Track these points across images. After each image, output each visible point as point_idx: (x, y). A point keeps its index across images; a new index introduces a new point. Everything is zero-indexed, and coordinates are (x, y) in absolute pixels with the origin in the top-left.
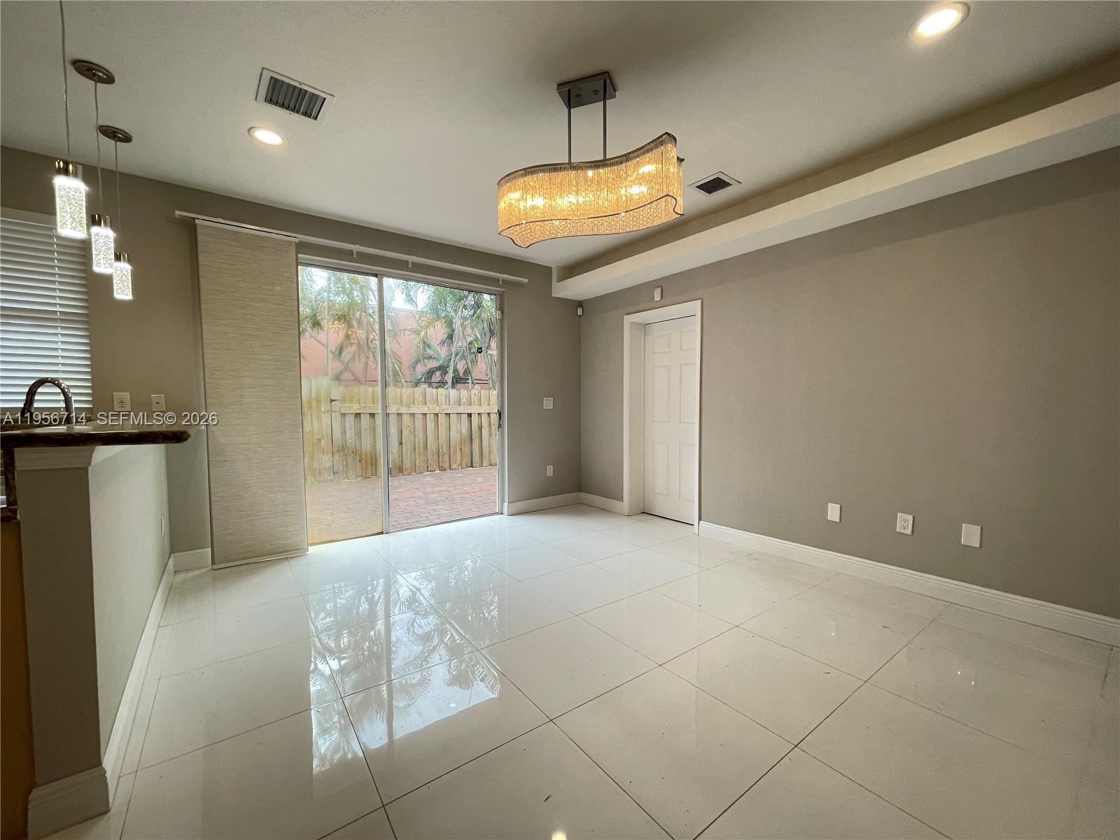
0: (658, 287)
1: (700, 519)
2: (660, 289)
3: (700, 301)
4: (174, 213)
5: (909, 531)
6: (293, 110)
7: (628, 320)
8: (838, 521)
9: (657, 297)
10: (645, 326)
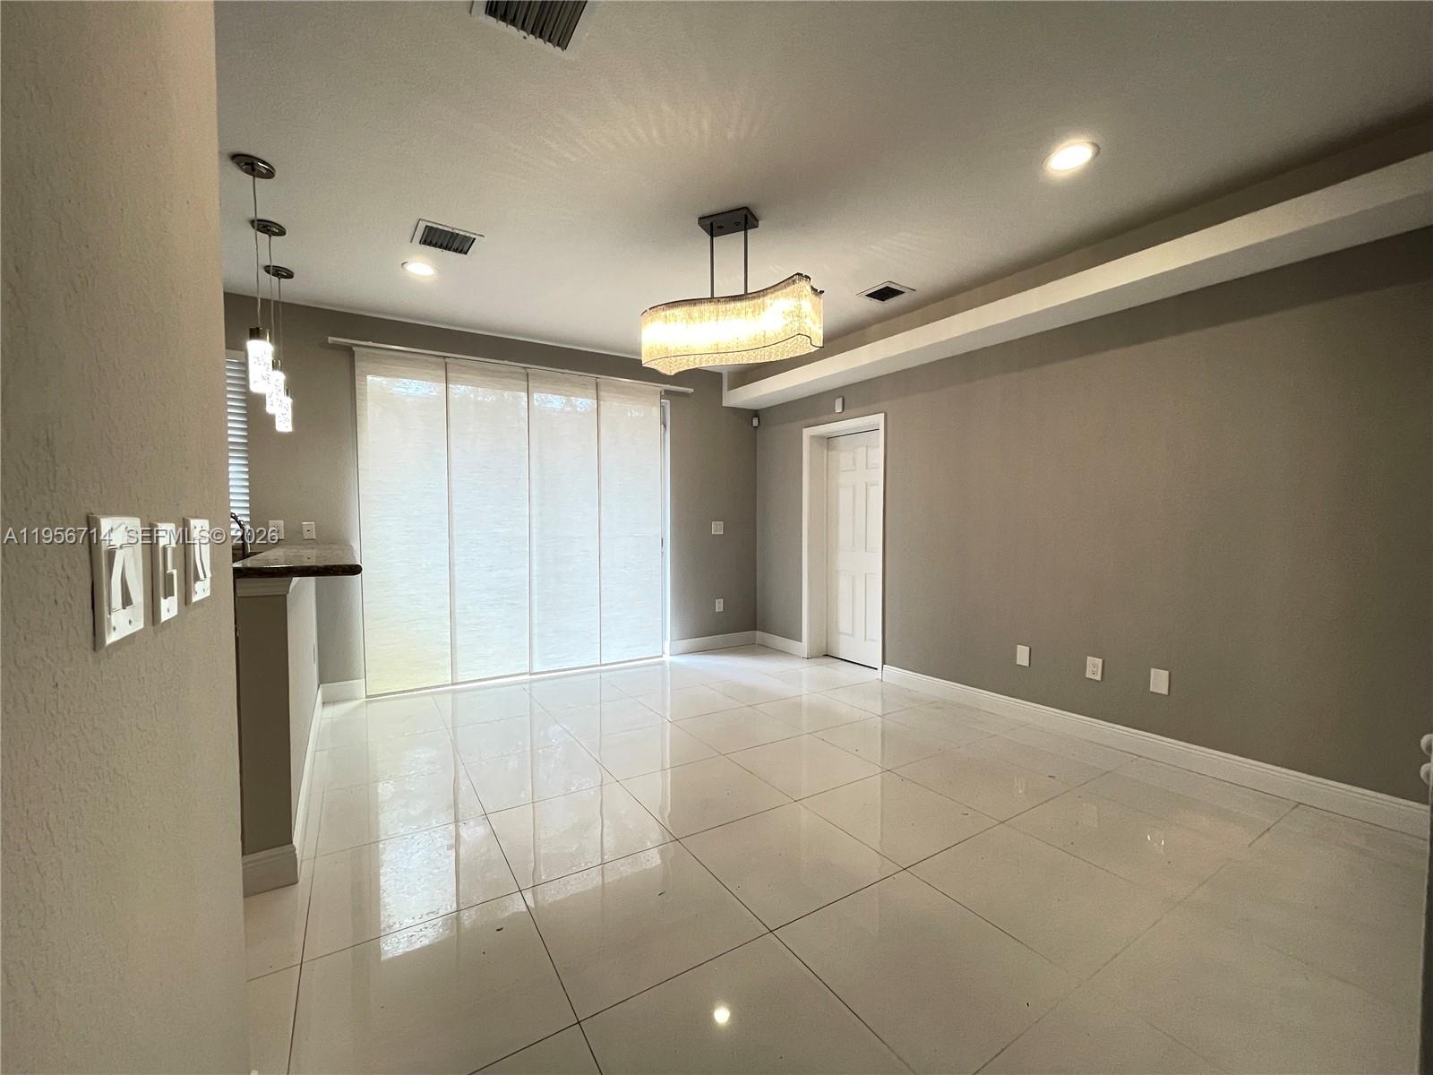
0: (839, 397)
1: (884, 663)
2: (841, 399)
3: (883, 414)
4: (327, 339)
5: (1098, 677)
6: (445, 248)
7: (807, 433)
8: (1027, 664)
9: (838, 409)
10: (828, 440)
